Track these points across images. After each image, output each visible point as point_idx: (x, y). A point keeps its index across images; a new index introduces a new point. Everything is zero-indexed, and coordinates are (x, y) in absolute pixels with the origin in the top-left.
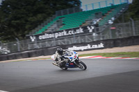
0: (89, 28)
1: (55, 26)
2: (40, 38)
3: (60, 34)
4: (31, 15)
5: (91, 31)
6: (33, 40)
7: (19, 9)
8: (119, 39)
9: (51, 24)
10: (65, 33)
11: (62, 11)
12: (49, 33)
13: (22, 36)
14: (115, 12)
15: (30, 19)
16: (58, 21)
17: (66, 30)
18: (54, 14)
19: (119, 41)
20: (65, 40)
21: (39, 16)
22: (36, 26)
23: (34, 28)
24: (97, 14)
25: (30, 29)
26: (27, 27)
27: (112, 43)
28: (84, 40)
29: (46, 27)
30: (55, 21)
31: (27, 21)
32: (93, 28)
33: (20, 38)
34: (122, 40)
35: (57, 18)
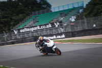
0: (56, 24)
1: (32, 22)
2: (21, 31)
3: (35, 29)
4: (15, 15)
5: (57, 26)
6: (16, 33)
7: (6, 10)
8: (75, 32)
9: (29, 21)
10: (38, 28)
11: (37, 12)
12: (27, 28)
13: (8, 30)
14: (74, 12)
15: (14, 18)
16: (34, 19)
17: (39, 26)
18: (32, 14)
19: (76, 33)
20: (39, 32)
21: (21, 15)
22: (18, 23)
23: (17, 24)
24: (61, 14)
25: (14, 25)
26: (12, 23)
27: (71, 34)
28: (52, 32)
29: (26, 23)
30: (32, 19)
31: (12, 19)
32: (58, 24)
33: (7, 31)
34: (78, 32)
35: (33, 17)
